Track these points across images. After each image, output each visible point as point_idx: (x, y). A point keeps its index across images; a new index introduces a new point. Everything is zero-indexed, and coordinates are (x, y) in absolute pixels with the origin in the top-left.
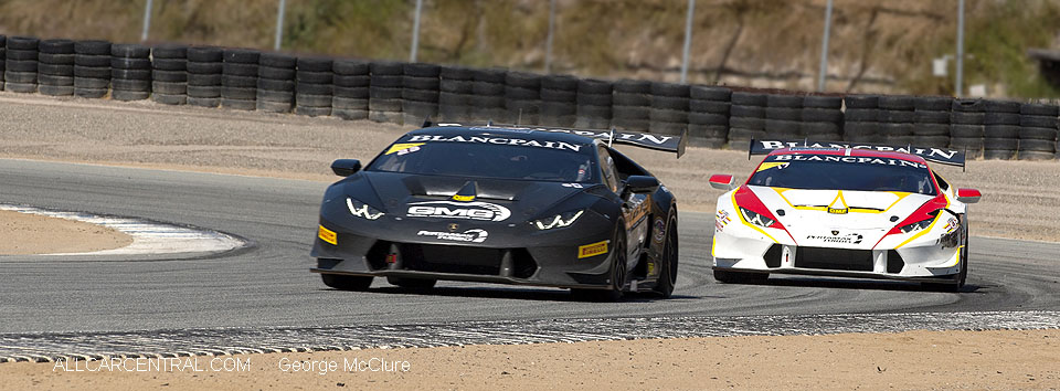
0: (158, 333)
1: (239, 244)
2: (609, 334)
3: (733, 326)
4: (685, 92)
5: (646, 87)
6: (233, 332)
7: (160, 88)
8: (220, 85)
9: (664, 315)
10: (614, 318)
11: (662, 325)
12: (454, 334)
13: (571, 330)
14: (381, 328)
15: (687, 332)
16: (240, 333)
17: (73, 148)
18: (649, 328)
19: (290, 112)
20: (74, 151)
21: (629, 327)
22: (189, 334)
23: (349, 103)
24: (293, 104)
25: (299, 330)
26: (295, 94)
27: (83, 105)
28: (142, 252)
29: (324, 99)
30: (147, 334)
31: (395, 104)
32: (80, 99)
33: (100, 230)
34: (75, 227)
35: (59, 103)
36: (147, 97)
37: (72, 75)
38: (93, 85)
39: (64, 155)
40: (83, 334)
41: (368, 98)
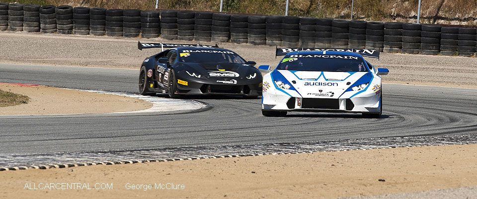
0: (165, 149)
1: (204, 106)
2: (383, 145)
3: (444, 140)
4: (419, 27)
5: (400, 26)
6: (201, 148)
7: (165, 32)
8: (194, 30)
9: (410, 136)
10: (386, 138)
11: (409, 141)
12: (308, 147)
13: (365, 144)
14: (272, 145)
15: (421, 143)
16: (204, 149)
17: (123, 62)
18: (403, 142)
19: (228, 42)
20: (123, 63)
21: (393, 142)
22: (179, 150)
23: (256, 37)
24: (229, 38)
25: (233, 147)
26: (230, 33)
27: (128, 41)
28: (157, 111)
29: (244, 35)
30: (160, 150)
31: (279, 37)
32: (126, 38)
33: (137, 101)
34: (124, 100)
35: (116, 40)
36: (158, 36)
37: (122, 26)
38: (132, 31)
39: (119, 65)
40: (128, 151)
41: (265, 34)
